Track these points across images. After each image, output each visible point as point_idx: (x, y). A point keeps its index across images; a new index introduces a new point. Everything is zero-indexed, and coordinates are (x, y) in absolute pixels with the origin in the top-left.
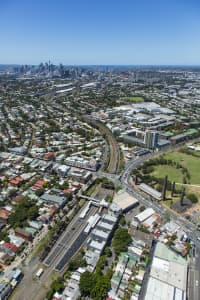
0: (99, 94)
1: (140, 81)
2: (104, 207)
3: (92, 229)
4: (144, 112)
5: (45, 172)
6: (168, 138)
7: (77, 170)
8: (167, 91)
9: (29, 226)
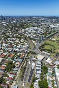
0: (18, 25)
1: (29, 21)
2: (35, 60)
3: (34, 67)
4: (34, 30)
5: (11, 51)
6: (44, 37)
7: (22, 50)
8: (38, 23)
9: (14, 70)
